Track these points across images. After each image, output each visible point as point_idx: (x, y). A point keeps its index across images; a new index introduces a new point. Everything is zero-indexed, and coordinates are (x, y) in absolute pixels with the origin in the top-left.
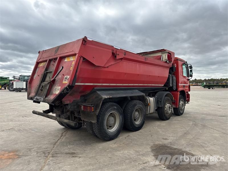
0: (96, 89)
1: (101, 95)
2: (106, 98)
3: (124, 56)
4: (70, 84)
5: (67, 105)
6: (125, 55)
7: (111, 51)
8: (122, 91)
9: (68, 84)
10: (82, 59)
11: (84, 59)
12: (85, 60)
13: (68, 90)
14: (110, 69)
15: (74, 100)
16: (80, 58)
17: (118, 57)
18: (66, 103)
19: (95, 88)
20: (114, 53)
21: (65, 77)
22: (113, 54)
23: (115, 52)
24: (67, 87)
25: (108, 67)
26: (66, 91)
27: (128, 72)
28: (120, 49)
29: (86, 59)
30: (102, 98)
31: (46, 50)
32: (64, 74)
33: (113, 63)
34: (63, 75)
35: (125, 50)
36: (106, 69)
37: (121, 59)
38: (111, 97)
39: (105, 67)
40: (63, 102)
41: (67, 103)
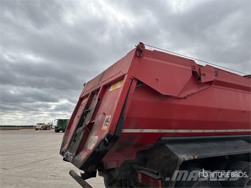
0: (165, 140)
1: (176, 154)
2: (186, 159)
3: (214, 77)
4: (110, 131)
5: (113, 169)
6: (216, 75)
7: (190, 68)
8: (215, 144)
9: (107, 132)
10: (135, 83)
11: (139, 82)
12: (140, 85)
13: (107, 145)
14: (190, 102)
15: (125, 161)
16: (132, 81)
17: (204, 80)
18: (109, 167)
19: (163, 138)
20: (196, 72)
21: (107, 117)
22: (194, 73)
23: (197, 70)
24: (106, 139)
25: (185, 98)
26: (103, 148)
27: (224, 107)
28: (207, 65)
29: (143, 83)
30: (177, 160)
31: (91, 81)
32: (106, 112)
33: (194, 90)
34: (104, 114)
35: (215, 68)
36: (182, 102)
37: (210, 83)
38: (196, 157)
39: (181, 99)
40: (104, 166)
41: (112, 167)
